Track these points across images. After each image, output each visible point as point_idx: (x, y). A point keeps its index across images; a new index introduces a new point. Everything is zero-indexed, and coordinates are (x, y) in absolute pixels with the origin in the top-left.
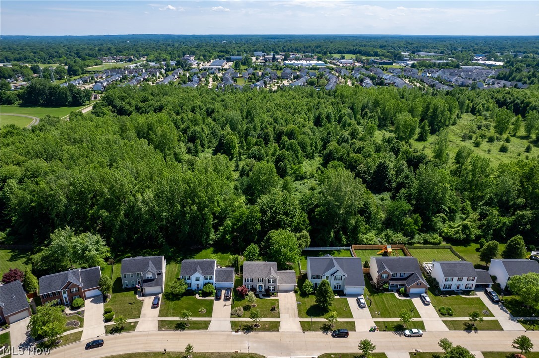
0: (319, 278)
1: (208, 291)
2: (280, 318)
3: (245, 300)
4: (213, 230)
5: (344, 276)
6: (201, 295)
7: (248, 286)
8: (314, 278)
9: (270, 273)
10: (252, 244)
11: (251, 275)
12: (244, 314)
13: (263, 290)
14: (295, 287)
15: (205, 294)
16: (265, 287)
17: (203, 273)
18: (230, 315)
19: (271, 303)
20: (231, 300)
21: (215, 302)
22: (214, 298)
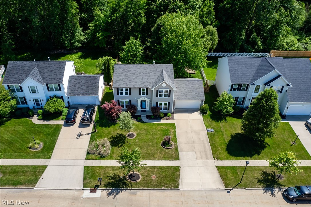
0: (243, 90)
1: (52, 110)
2: (178, 158)
3: (117, 126)
4: (80, 29)
5: (288, 85)
6: (40, 117)
7: (122, 102)
8: (235, 89)
9: (161, 78)
10: (132, 38)
11: (127, 82)
12: (113, 152)
13: (148, 108)
14: (201, 105)
15: (47, 116)
16: (151, 103)
17: (43, 78)
18: (86, 153)
19: (163, 131)
20: (92, 125)
21: (64, 129)
22: (62, 122)
